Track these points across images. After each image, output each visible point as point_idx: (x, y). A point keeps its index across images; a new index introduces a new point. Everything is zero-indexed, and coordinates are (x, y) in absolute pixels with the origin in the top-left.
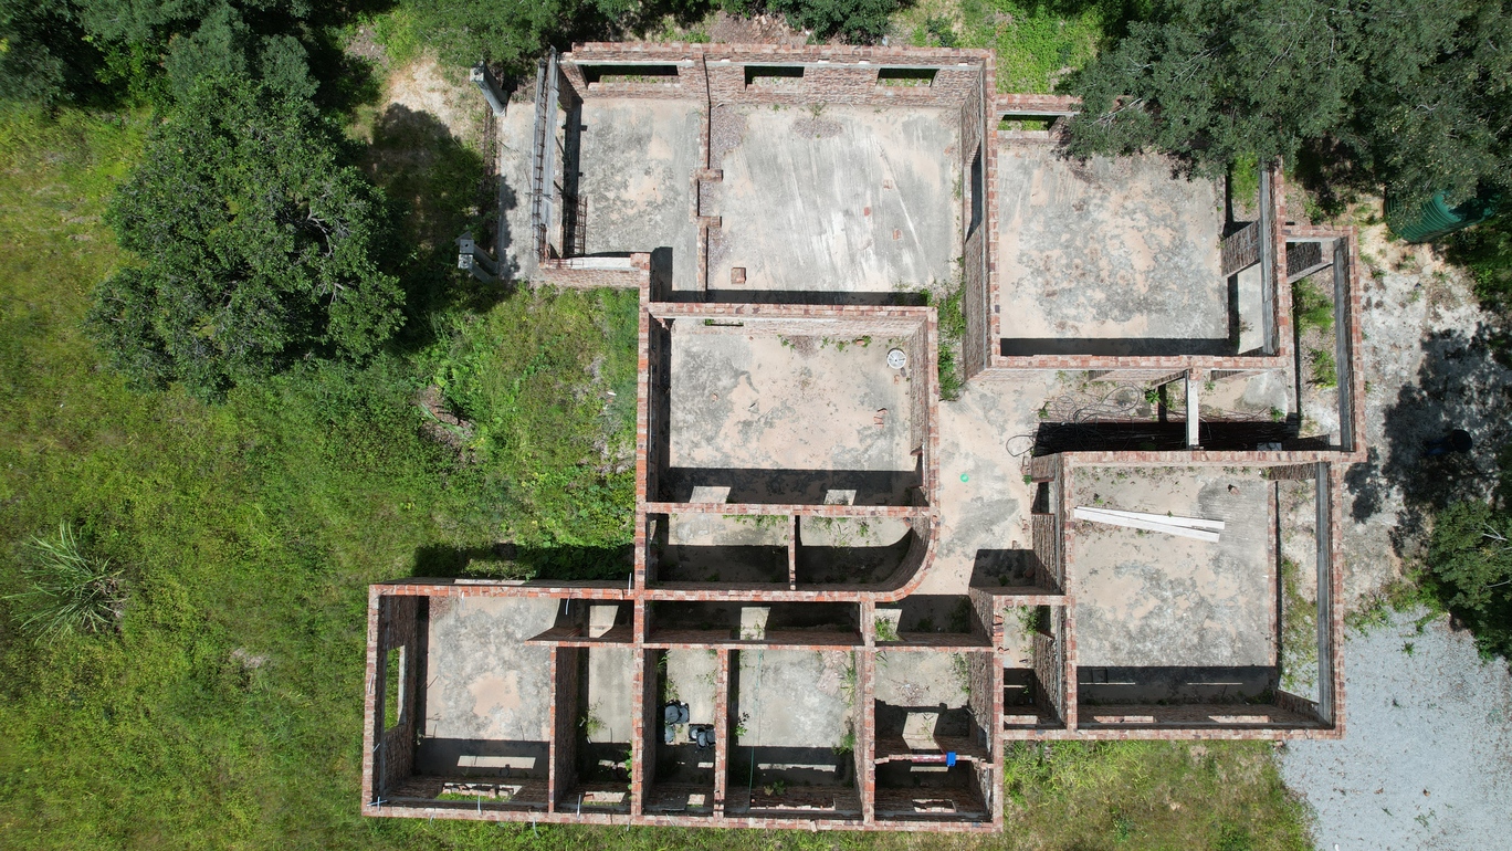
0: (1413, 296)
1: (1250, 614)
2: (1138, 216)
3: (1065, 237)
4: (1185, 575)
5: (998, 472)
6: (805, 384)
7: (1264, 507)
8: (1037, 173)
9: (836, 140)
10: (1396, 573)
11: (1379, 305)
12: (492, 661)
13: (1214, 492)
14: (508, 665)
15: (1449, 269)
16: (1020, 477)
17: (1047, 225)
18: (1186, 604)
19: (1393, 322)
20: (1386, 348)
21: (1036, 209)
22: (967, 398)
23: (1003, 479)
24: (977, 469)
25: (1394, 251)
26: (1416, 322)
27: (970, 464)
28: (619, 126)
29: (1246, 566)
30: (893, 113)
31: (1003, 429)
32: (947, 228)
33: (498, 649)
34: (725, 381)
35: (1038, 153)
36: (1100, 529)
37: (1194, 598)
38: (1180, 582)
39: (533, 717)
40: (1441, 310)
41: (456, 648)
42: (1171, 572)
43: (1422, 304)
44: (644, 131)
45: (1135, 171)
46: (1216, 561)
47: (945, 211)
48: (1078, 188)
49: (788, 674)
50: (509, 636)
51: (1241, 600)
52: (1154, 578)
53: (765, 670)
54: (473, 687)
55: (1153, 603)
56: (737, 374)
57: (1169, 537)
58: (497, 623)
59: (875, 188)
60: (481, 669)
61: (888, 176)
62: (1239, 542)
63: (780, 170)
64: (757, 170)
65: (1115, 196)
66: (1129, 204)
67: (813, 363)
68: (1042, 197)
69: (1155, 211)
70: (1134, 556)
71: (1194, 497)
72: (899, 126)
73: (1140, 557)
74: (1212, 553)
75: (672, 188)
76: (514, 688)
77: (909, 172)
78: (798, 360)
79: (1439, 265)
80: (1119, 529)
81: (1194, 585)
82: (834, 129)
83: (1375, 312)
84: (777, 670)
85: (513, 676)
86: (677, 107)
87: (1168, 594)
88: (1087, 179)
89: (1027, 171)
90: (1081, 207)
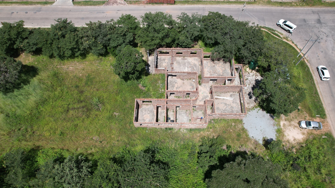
0: (253, 75)
1: (238, 108)
2: (220, 67)
3: (212, 69)
4: (229, 104)
5: (206, 93)
6: (183, 84)
7: (238, 96)
8: (209, 63)
9: (186, 60)
10: (255, 104)
11: (249, 76)
12: (147, 113)
13: (232, 95)
14: (149, 114)
15: (257, 73)
16: (209, 93)
17: (210, 68)
18: (230, 107)
19: (251, 78)
20: (251, 81)
21: (209, 66)
22: (202, 85)
23: (207, 93)
24: (204, 92)
25: (250, 71)
26: (254, 78)
27: (203, 92)
28: (162, 58)
29: (237, 103)
30: (192, 58)
31: (206, 88)
32: (199, 69)
34: (174, 83)
35: (209, 61)
36: (219, 99)
37: (231, 106)
39: (151, 119)
40: (257, 77)
41: (142, 112)
42: (228, 103)
43: (254, 76)
44: (165, 59)
45: (220, 63)
46: (233, 102)
47: (199, 67)
48: (213, 64)
49: (182, 114)
50: (149, 110)
51: (237, 107)
52: (226, 104)
53: (179, 114)
54: (144, 116)
55: (226, 107)
56: (176, 83)
57: (227, 100)
58: (147, 109)
59: (191, 65)
60: (145, 114)
61: (192, 64)
62: (235, 100)
63: (180, 63)
64: (177, 63)
65: (218, 65)
66: (219, 66)
67: (184, 82)
68: (210, 65)
69: (222, 66)
70: (223, 102)
71: (230, 95)
72: (193, 59)
75: (168, 64)
76: (149, 116)
77: (194, 63)
78: (183, 81)
79: (256, 72)
80: (221, 99)
81: (231, 105)
82: (186, 59)
83: (249, 77)
85: (149, 115)
86: (168, 57)
87: (228, 106)
88: (214, 63)
89: (208, 63)
90: (214, 66)
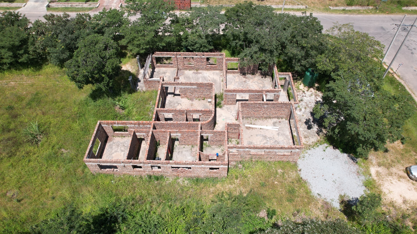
0: (311, 95)
1: (287, 143)
2: (256, 83)
3: (242, 85)
4: (271, 136)
5: (230, 119)
6: (192, 105)
7: (287, 125)
8: (236, 77)
9: (201, 74)
10: (319, 139)
11: (305, 96)
12: (119, 150)
13: (276, 123)
14: (122, 151)
15: (317, 92)
16: (235, 120)
17: (239, 84)
18: (273, 141)
19: (308, 99)
20: (308, 103)
21: (236, 82)
22: (224, 108)
24: (226, 118)
25: (306, 88)
26: (313, 99)
28: (161, 71)
29: (285, 135)
30: (211, 71)
31: (231, 112)
32: (220, 86)
33: (121, 148)
34: (176, 105)
35: (236, 75)
36: (253, 128)
38: (271, 138)
40: (318, 97)
41: (111, 148)
42: (268, 136)
43: (313, 96)
44: (165, 72)
45: (254, 77)
46: (278, 134)
47: (220, 84)
48: (244, 79)
49: (184, 153)
50: (123, 145)
51: (285, 141)
52: (265, 137)
53: (179, 152)
54: (113, 155)
55: (265, 141)
56: (179, 104)
57: (267, 130)
58: (122, 143)
59: (207, 80)
60: (116, 152)
61: (210, 79)
62: (282, 131)
63: (190, 78)
65: (251, 80)
66: (254, 81)
67: (194, 102)
68: (238, 80)
69: (259, 82)
71: (272, 123)
72: (212, 73)
73: (261, 133)
74: (277, 133)
75: (170, 79)
77: (214, 79)
78: (191, 102)
80: (256, 128)
81: (274, 138)
84: (182, 152)
85: (123, 153)
86: (172, 69)
87: (268, 139)
88: (246, 78)
89: (235, 77)
90: (245, 81)
